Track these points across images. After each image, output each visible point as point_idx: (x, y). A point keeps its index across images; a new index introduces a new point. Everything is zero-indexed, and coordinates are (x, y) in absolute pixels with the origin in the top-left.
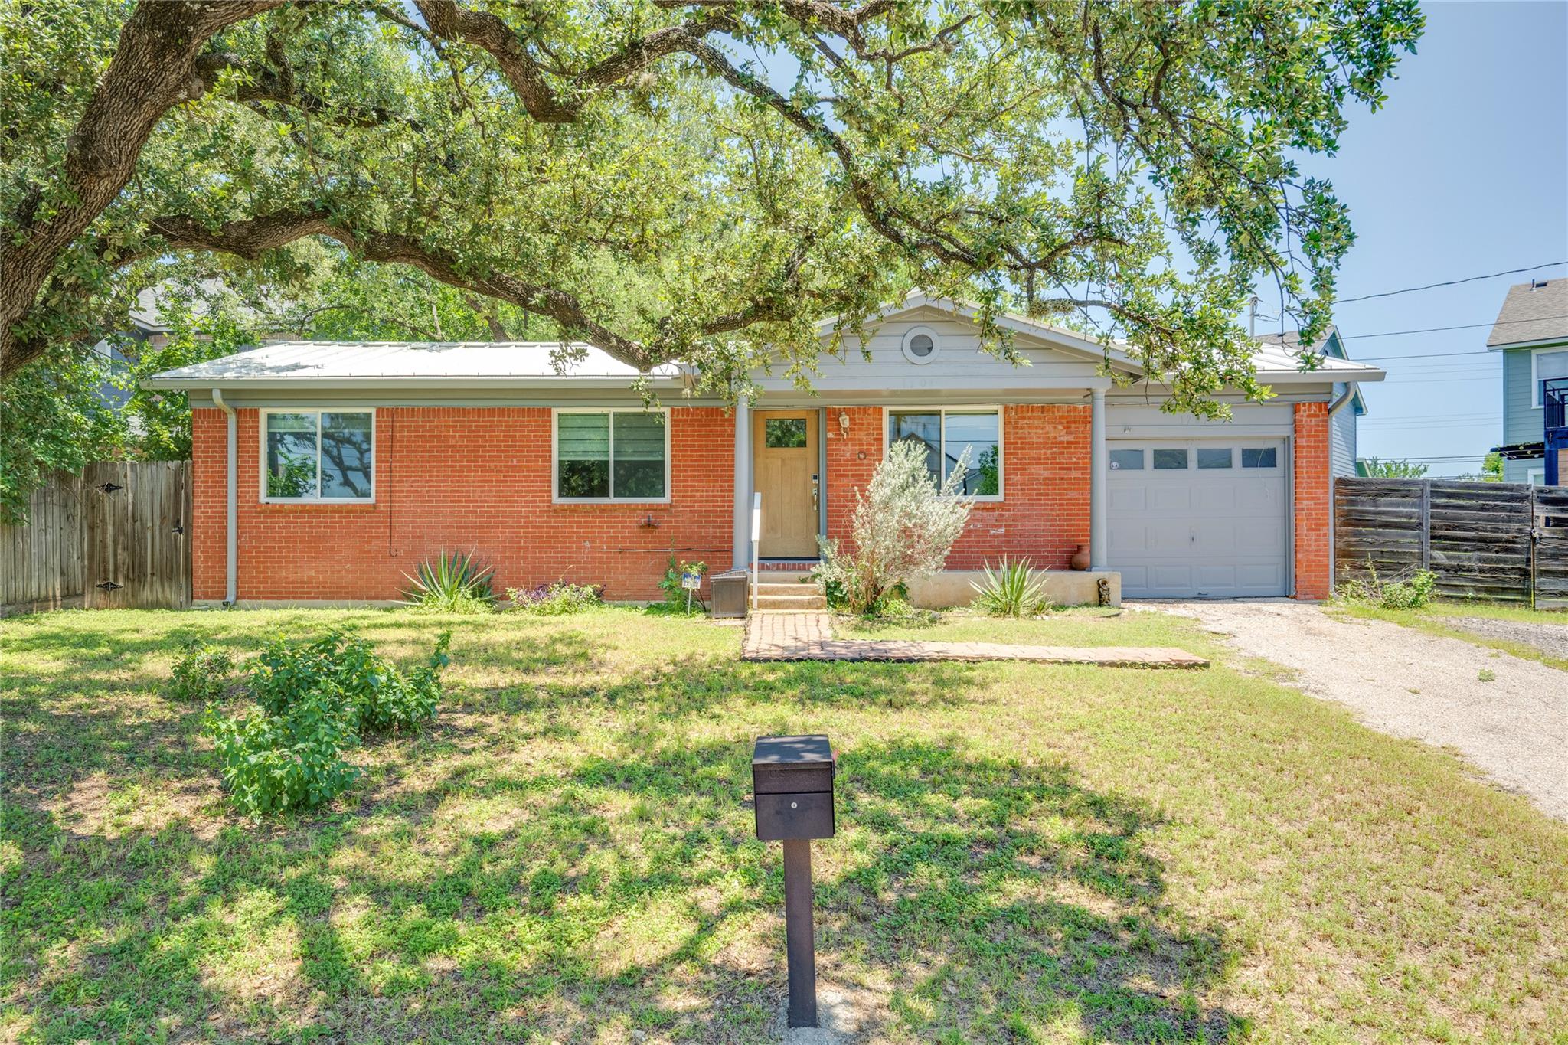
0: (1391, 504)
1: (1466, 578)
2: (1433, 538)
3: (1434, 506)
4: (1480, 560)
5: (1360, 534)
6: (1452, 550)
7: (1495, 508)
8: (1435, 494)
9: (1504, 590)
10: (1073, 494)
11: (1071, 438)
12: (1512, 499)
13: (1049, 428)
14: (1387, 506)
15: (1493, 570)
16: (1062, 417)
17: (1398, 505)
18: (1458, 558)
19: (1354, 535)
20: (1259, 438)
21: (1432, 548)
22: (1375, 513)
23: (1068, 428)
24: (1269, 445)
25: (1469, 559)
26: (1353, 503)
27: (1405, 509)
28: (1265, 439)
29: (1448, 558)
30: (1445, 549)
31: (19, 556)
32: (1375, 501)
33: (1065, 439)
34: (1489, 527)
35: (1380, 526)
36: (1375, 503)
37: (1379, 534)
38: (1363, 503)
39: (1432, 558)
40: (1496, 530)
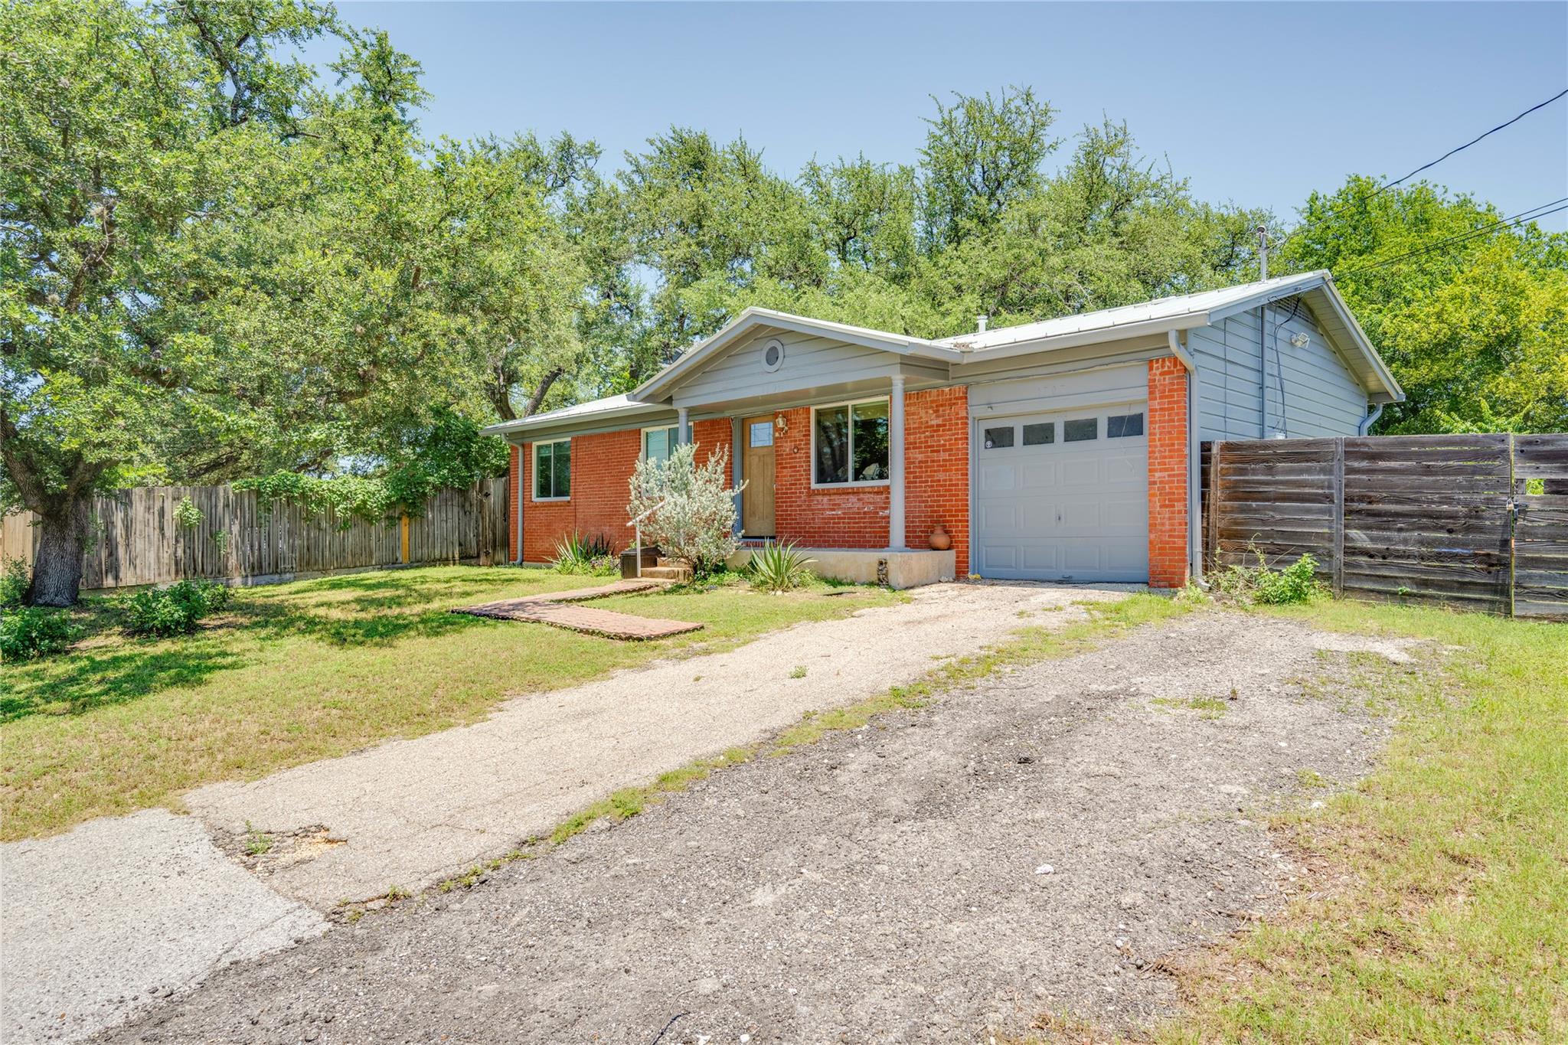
0: (1291, 472)
1: (1400, 567)
2: (1349, 512)
3: (1350, 471)
4: (1422, 542)
5: (1250, 510)
6: (1379, 528)
7: (1446, 471)
8: (1348, 455)
9: (1463, 586)
10: (941, 476)
11: (940, 421)
12: (1476, 456)
13: (922, 413)
14: (1286, 475)
15: (1439, 557)
16: (932, 402)
17: (1301, 472)
18: (1388, 540)
19: (1242, 510)
20: (1123, 404)
21: (1346, 527)
22: (1267, 483)
23: (938, 411)
24: (1135, 411)
25: (1405, 542)
26: (1242, 472)
27: (1313, 477)
28: (1130, 404)
29: (1372, 539)
30: (1369, 528)
31: (425, 535)
32: (1271, 468)
33: (934, 422)
34: (1436, 497)
35: (1276, 499)
36: (1270, 471)
37: (1274, 509)
38: (1254, 472)
39: (1347, 538)
40: (1449, 500)
